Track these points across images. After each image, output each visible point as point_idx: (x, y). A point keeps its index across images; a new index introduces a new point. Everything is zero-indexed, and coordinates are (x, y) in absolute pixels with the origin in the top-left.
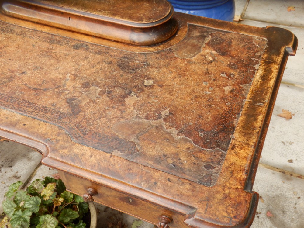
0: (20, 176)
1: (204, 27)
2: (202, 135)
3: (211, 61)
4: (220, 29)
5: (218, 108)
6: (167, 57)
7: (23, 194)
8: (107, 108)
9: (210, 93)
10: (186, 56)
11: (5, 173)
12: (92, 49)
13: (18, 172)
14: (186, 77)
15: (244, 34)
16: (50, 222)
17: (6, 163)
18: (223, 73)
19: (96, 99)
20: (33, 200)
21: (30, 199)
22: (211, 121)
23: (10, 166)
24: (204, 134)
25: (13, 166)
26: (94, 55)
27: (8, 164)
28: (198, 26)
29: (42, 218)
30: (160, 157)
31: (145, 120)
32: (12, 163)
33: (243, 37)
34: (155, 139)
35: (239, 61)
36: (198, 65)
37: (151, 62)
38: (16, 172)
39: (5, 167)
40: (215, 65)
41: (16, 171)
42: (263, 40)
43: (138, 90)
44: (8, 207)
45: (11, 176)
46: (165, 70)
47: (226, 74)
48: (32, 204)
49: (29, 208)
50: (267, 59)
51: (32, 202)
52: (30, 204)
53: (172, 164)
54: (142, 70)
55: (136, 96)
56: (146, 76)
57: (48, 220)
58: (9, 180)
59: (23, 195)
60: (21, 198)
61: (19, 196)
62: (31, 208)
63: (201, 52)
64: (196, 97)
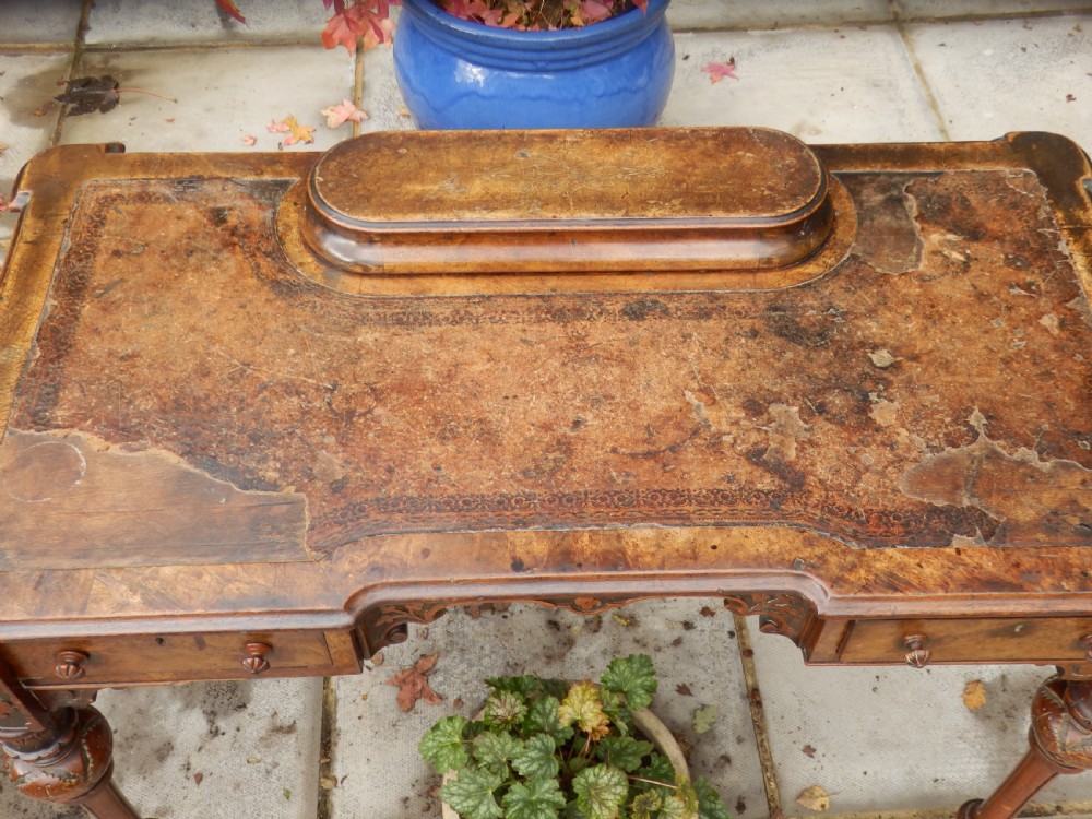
0: (295, 722)
1: (878, 175)
2: (1084, 445)
3: (965, 263)
4: (915, 170)
5: (1067, 373)
6: (862, 278)
7: (495, 742)
8: (852, 450)
9: (1024, 343)
10: (902, 264)
11: (238, 730)
12: (677, 309)
13: (276, 713)
14: (948, 320)
15: (977, 169)
16: (608, 785)
17: (218, 701)
18: (1012, 287)
19: (808, 435)
20: (536, 748)
21: (525, 748)
22: (1077, 408)
23: (240, 707)
24: (1086, 440)
25: (249, 701)
26: (695, 322)
27: (225, 701)
28: (862, 174)
29: (579, 783)
30: (1049, 520)
31: (954, 450)
32: (238, 693)
33: (979, 178)
34: (1007, 485)
35: (1021, 245)
36: (946, 279)
37: (842, 304)
38: (273, 716)
39: (226, 714)
40: (981, 270)
41: (269, 715)
42: (1026, 175)
43: (878, 384)
44: (470, 793)
45: (263, 733)
46: (889, 315)
47: (1018, 286)
48: (538, 759)
49: (534, 772)
50: (1071, 224)
51: (533, 754)
52: (533, 760)
53: (1081, 525)
54: (840, 332)
55: (886, 401)
56: (862, 344)
57: (600, 781)
58: (268, 746)
59: (499, 746)
60: (496, 757)
61: (488, 754)
62: (539, 769)
63: (925, 245)
64: (1007, 362)
